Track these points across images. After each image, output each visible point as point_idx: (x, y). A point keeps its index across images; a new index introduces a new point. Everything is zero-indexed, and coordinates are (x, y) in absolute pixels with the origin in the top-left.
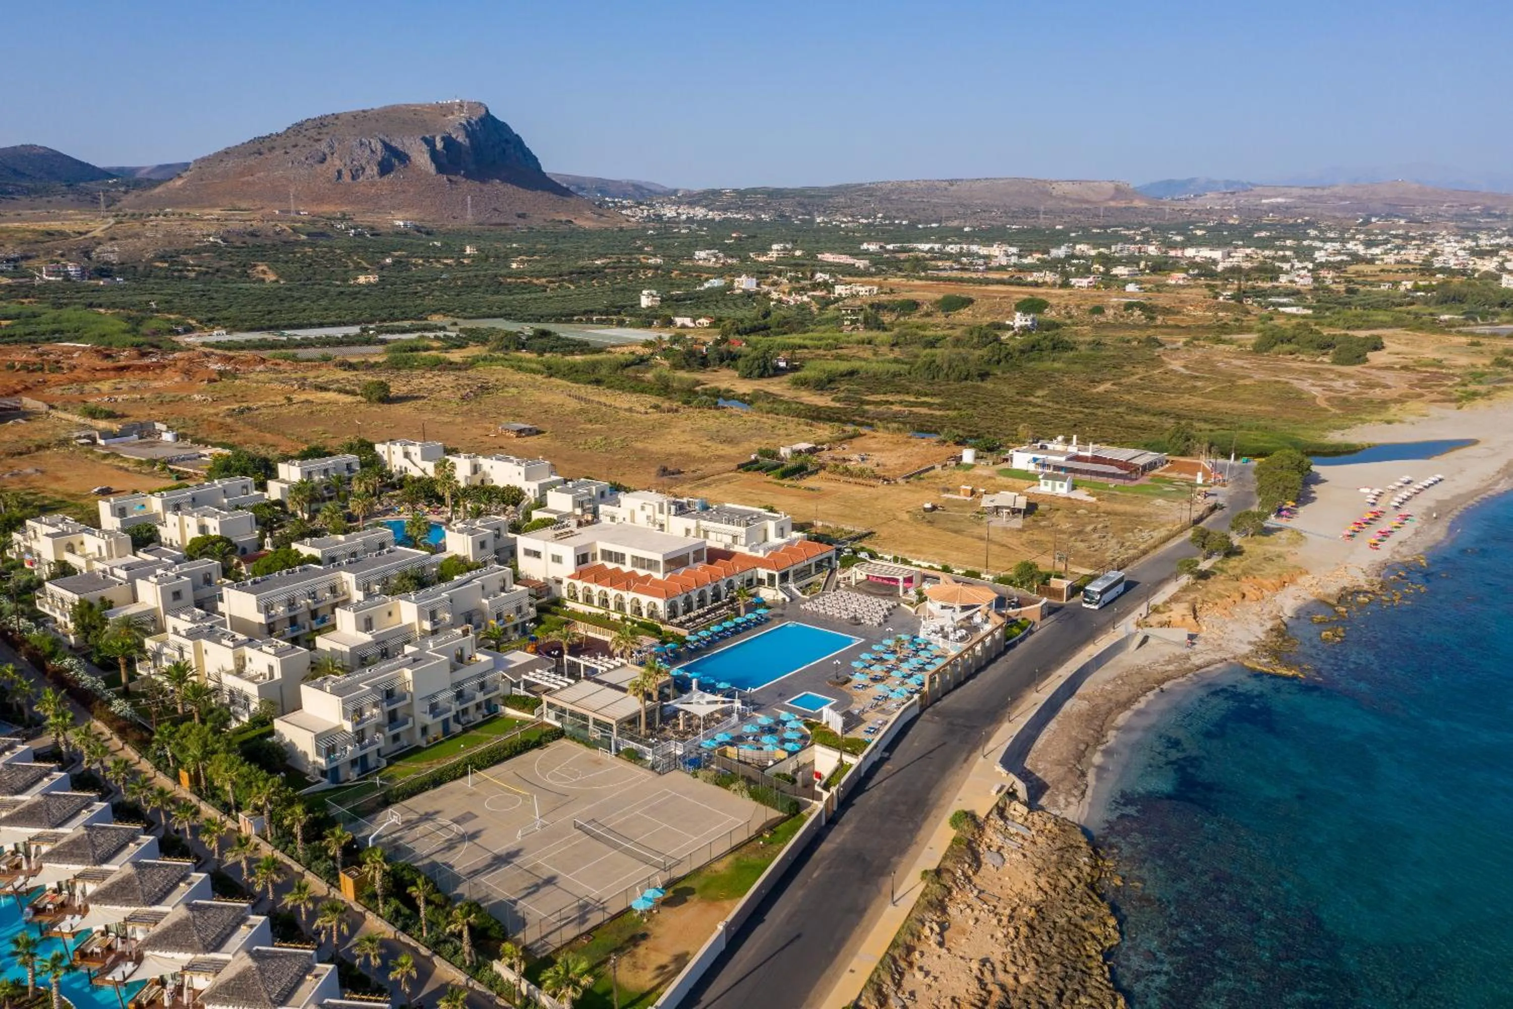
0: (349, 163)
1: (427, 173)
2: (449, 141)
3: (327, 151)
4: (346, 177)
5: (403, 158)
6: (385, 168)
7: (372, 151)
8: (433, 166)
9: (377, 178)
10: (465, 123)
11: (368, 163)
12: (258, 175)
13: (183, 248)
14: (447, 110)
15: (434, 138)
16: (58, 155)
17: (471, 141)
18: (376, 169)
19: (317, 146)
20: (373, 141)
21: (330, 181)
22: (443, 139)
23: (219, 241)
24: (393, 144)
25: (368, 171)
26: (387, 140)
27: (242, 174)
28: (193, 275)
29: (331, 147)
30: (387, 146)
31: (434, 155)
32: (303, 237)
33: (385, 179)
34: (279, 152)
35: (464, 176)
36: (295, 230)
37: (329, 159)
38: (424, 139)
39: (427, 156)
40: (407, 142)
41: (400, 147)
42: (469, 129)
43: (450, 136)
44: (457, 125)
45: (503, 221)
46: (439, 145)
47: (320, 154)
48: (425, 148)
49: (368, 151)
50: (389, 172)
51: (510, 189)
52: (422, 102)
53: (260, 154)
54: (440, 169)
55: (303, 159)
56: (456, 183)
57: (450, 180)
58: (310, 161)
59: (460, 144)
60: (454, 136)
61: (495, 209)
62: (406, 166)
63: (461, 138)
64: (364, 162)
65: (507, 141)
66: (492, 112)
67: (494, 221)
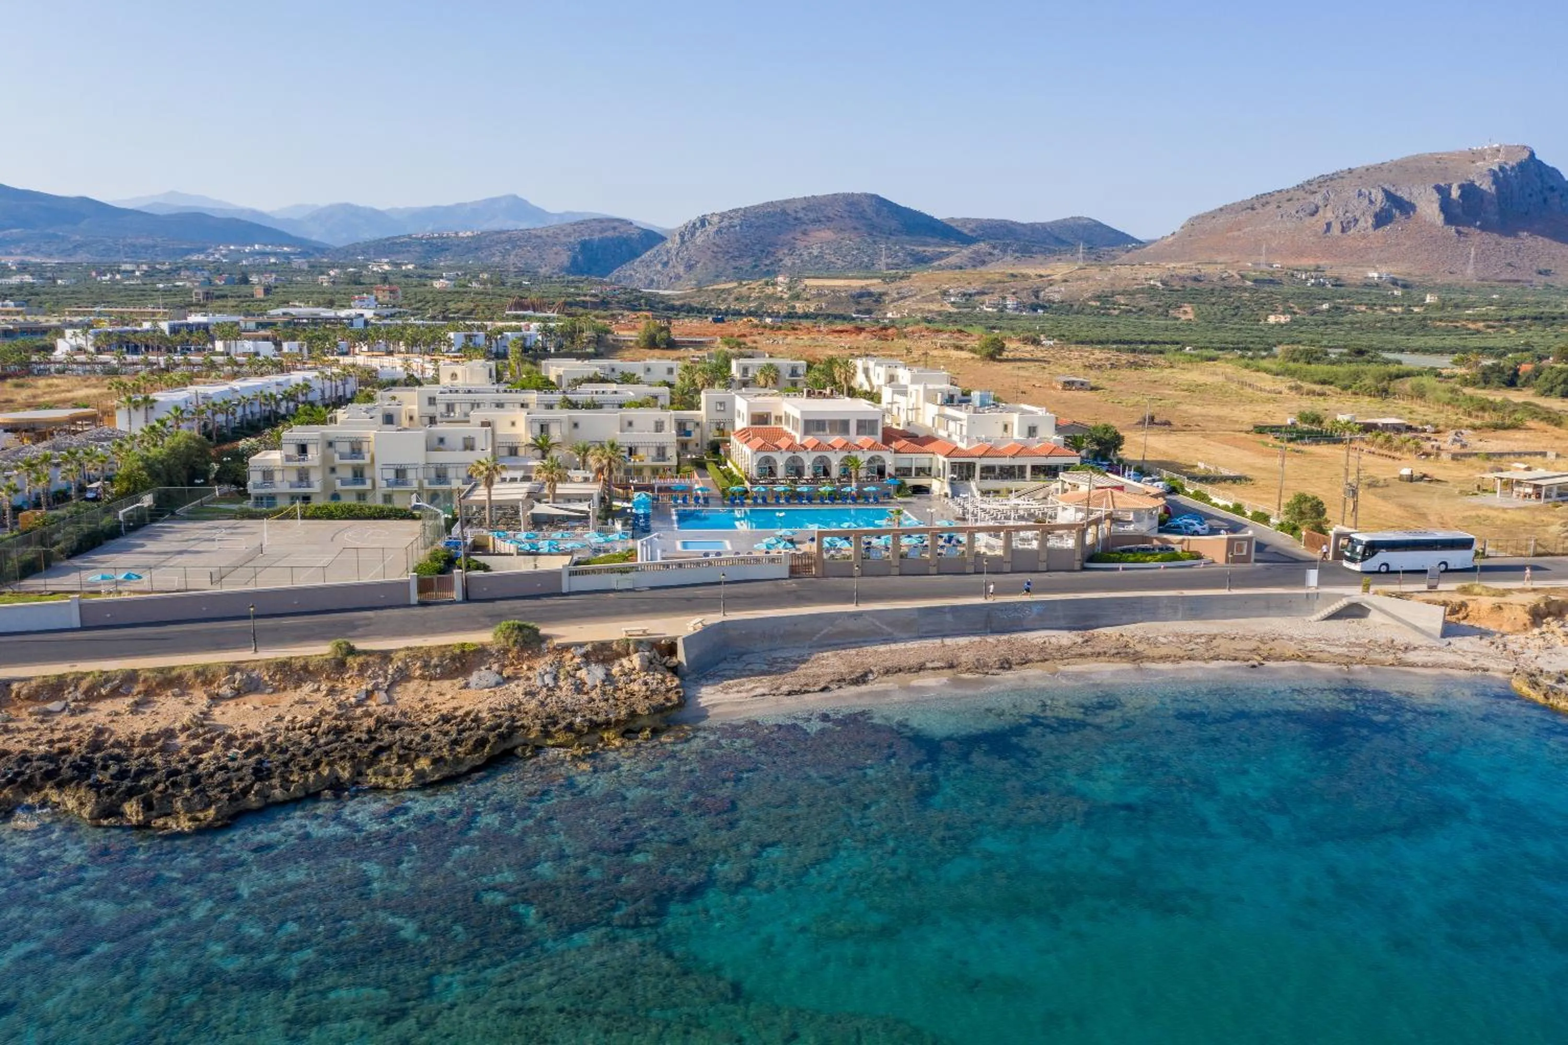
0: (1341, 215)
1: (1432, 225)
2: (1469, 190)
3: (1321, 203)
4: (1336, 230)
5: (1407, 208)
6: (1381, 219)
7: (1371, 202)
8: (1442, 217)
9: (1370, 230)
10: (1496, 168)
11: (1364, 214)
12: (1246, 230)
13: (1120, 289)
14: (1479, 155)
15: (1450, 186)
16: (1100, 225)
17: (1497, 189)
18: (1371, 221)
19: (1311, 198)
20: (1374, 191)
21: (1316, 234)
22: (1461, 187)
23: (1159, 284)
24: (1399, 194)
25: (1361, 223)
26: (1392, 190)
27: (1230, 229)
28: (1116, 312)
29: (1326, 199)
30: (1389, 195)
31: (1446, 206)
32: (1249, 283)
33: (1380, 231)
34: (1273, 206)
35: (1480, 227)
36: (1243, 277)
37: (1321, 211)
38: (1438, 188)
39: (1436, 206)
40: (1415, 192)
41: (1406, 197)
42: (1500, 177)
43: (1472, 184)
44: (1485, 171)
45: (1515, 277)
46: (1455, 193)
47: (1313, 207)
48: (1436, 196)
49: (1367, 201)
50: (1385, 224)
51: (1541, 242)
52: (1451, 150)
53: (1253, 209)
54: (1450, 219)
55: (1293, 212)
56: (1466, 235)
57: (1458, 232)
58: (1301, 214)
59: (1484, 191)
60: (1477, 184)
61: (1510, 265)
62: (1408, 218)
63: (1486, 185)
64: (1358, 214)
65: (1552, 189)
66: (1538, 157)
67: (1503, 277)
